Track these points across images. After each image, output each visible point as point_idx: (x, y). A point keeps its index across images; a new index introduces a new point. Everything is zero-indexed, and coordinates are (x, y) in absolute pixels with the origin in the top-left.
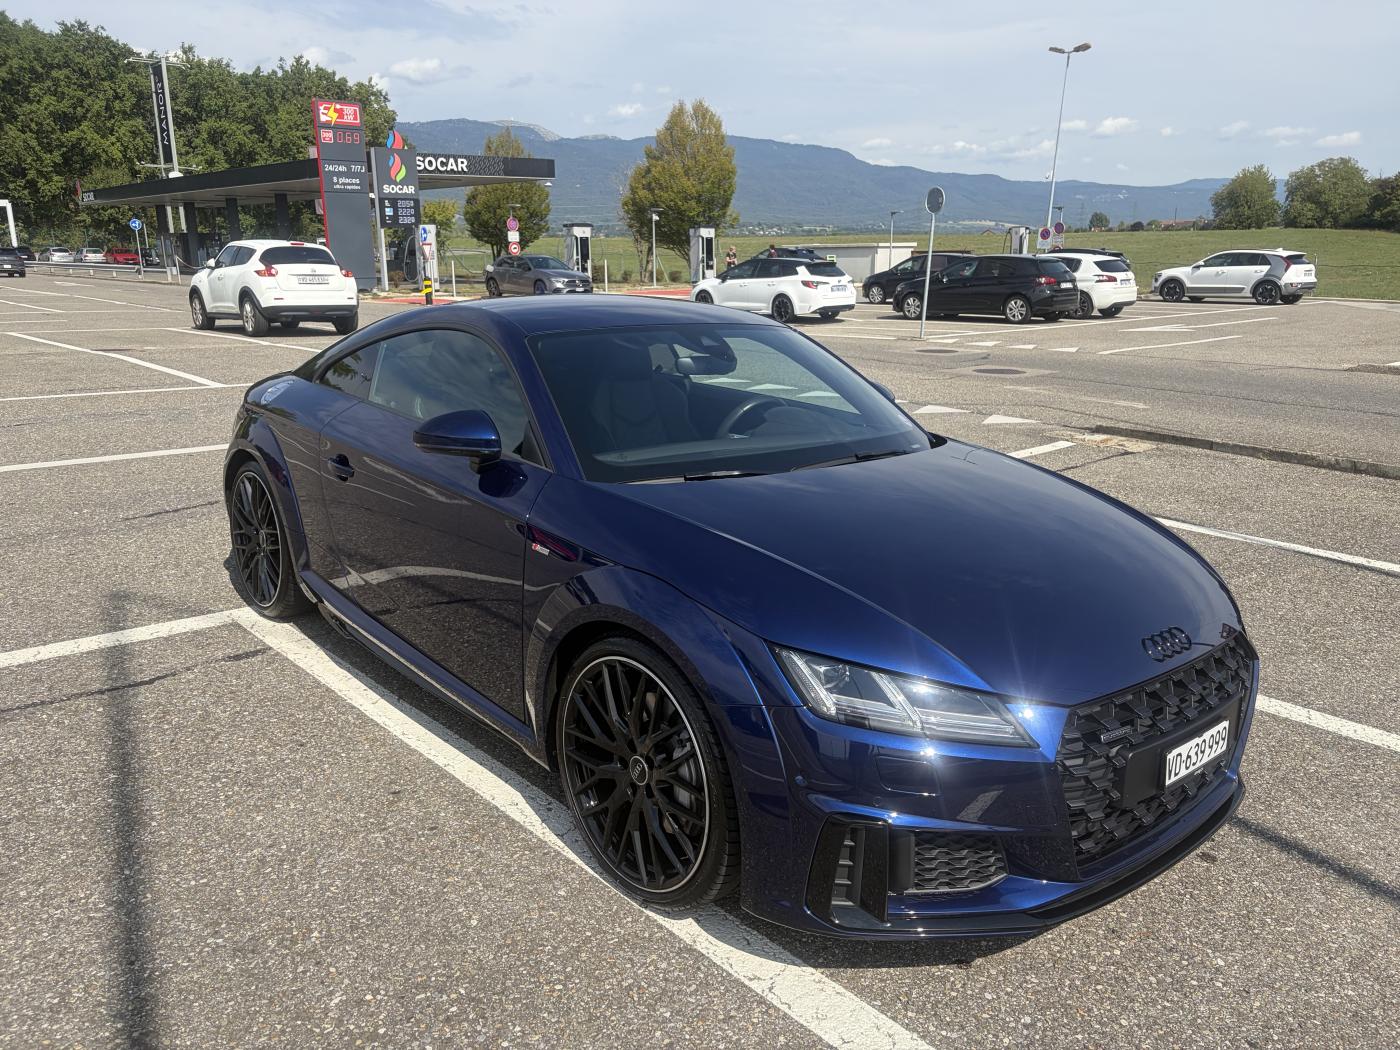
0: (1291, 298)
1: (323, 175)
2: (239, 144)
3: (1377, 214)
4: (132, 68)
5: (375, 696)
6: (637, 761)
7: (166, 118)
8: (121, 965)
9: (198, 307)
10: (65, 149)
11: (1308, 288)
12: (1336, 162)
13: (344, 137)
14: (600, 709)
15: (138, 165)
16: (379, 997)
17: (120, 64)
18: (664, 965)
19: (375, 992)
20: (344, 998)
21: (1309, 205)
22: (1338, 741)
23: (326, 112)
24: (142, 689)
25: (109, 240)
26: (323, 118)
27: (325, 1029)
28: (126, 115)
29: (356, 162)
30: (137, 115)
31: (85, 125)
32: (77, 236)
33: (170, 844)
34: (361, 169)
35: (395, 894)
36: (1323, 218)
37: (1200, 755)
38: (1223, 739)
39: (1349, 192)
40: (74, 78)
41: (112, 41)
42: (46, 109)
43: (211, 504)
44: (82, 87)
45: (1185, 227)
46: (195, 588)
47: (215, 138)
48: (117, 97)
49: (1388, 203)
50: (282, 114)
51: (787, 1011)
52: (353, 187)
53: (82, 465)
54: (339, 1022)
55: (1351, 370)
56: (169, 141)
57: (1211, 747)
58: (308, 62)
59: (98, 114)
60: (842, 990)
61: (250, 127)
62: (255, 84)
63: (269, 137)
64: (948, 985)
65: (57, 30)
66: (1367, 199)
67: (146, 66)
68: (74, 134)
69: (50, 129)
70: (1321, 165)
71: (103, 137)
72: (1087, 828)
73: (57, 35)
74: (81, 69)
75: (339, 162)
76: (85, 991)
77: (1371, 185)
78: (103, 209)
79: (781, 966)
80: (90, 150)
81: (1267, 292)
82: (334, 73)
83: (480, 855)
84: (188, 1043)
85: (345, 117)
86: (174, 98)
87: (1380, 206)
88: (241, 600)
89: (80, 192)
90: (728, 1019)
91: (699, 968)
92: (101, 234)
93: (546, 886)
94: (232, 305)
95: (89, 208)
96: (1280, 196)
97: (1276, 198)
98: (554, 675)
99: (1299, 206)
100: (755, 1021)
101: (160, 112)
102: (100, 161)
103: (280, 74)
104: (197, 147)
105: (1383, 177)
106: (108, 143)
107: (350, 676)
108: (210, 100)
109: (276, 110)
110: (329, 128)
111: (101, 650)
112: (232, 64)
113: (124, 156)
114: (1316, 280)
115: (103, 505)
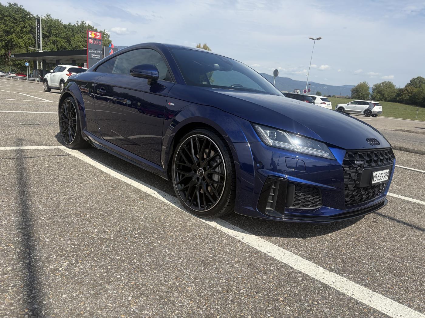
0: (375, 115)
1: (88, 54)
2: (62, 45)
3: (398, 98)
4: (30, 19)
5: (106, 168)
6: (200, 170)
7: (40, 35)
8: (20, 217)
9: (46, 85)
10: (6, 41)
11: (380, 113)
12: (387, 83)
13: (96, 42)
14: (189, 153)
15: (29, 48)
16: (111, 231)
17: (27, 17)
18: (207, 231)
19: (110, 230)
20: (99, 230)
21: (379, 94)
22: (408, 202)
23: (91, 34)
24: (28, 159)
25: (18, 71)
26: (90, 36)
27: (93, 236)
28: (27, 33)
29: (99, 50)
30: (31, 33)
31: (13, 35)
32: (7, 68)
33: (37, 192)
34: (101, 52)
35: (115, 209)
36: (382, 98)
37: (382, 178)
38: (387, 175)
39: (391, 91)
40: (12, 20)
41: (25, 10)
42: (1, 28)
43: (50, 124)
44: (14, 23)
45: (343, 98)
46: (45, 140)
47: (54, 42)
48: (25, 27)
49: (401, 95)
50: (76, 38)
51: (248, 244)
52: (97, 58)
53: (8, 112)
54: (98, 235)
55: (395, 130)
56: (40, 42)
57: (384, 176)
58: (86, 23)
59: (18, 32)
60: (266, 241)
61: (66, 40)
62: (68, 27)
63: (71, 44)
64: (300, 243)
65: (7, 5)
66: (395, 94)
67: (35, 19)
68: (10, 37)
69: (2, 35)
70: (383, 83)
71: (19, 39)
72: (348, 193)
73: (7, 7)
74: (14, 18)
75: (94, 49)
76: (7, 222)
77: (397, 90)
78: (17, 60)
79: (245, 234)
80: (14, 43)
81: (368, 113)
82: (93, 27)
83: (143, 203)
84: (44, 236)
85: (97, 36)
86: (43, 29)
87: (399, 96)
88: (60, 144)
89: (10, 55)
90: (229, 244)
91: (218, 233)
92: (15, 68)
93: (165, 211)
94: (57, 84)
95: (12, 60)
96: (370, 91)
97: (369, 91)
98: (172, 146)
99: (376, 94)
100: (238, 245)
101: (38, 33)
102: (18, 46)
103: (77, 25)
104: (48, 45)
105: (400, 88)
106: (20, 41)
107: (97, 162)
108: (54, 31)
109: (74, 36)
110: (92, 39)
111: (14, 150)
112: (62, 21)
113: (25, 45)
114: (382, 111)
115: (15, 121)
